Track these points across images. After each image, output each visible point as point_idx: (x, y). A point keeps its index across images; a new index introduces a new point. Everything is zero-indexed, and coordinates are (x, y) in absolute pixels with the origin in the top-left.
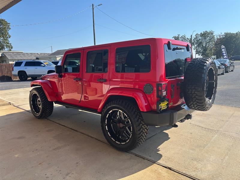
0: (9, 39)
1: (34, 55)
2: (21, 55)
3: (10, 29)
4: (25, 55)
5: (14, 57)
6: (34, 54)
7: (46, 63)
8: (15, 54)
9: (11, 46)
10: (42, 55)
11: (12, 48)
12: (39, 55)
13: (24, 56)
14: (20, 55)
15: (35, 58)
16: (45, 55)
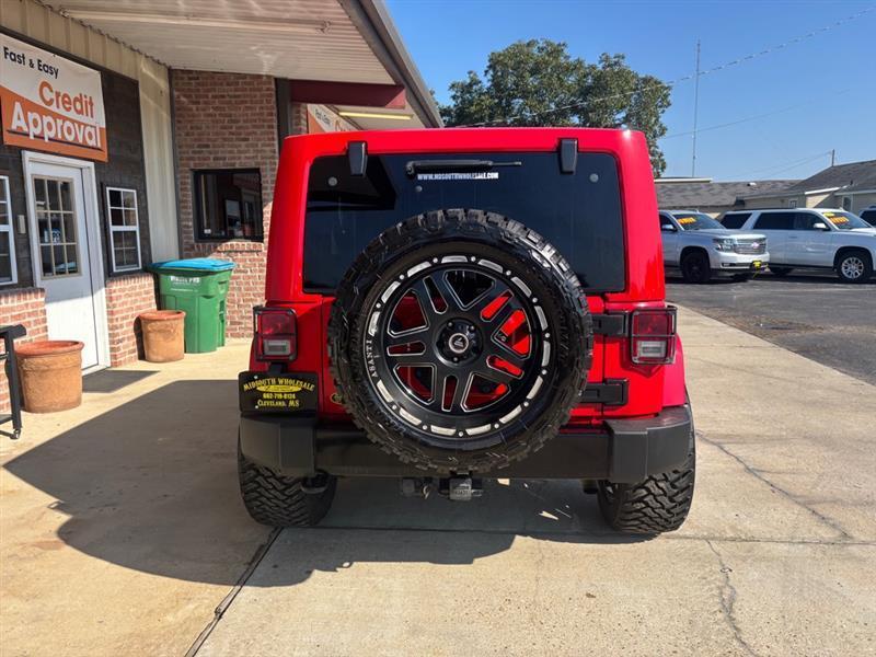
0: (659, 142)
1: (733, 190)
2: (687, 193)
3: (669, 104)
4: (699, 191)
5: (663, 200)
6: (735, 184)
7: (685, 220)
8: (670, 190)
9: (663, 160)
10: (764, 188)
11: (663, 168)
12: (752, 188)
13: (698, 194)
14: (685, 189)
15: (732, 200)
16: (773, 187)
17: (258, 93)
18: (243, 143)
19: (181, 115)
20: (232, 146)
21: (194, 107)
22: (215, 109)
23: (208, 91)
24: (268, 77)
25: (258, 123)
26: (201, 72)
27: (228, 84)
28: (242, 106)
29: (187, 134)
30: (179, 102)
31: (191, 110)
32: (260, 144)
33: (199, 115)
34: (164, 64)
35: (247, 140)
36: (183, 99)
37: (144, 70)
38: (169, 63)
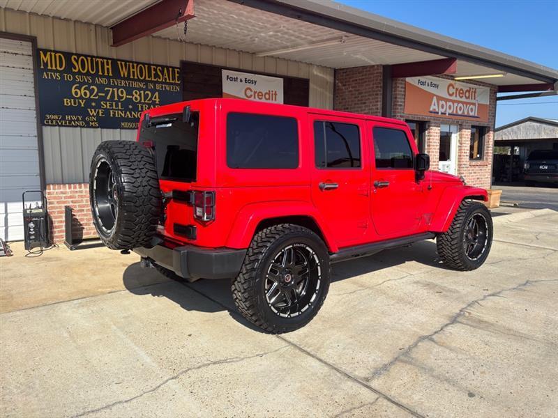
17: (372, 76)
18: (363, 105)
19: (338, 93)
20: (358, 107)
21: (344, 88)
22: (352, 87)
23: (350, 78)
24: (378, 65)
25: (371, 93)
26: (347, 69)
27: (359, 73)
28: (364, 84)
29: (340, 103)
30: (338, 86)
31: (342, 89)
32: (371, 105)
33: (345, 92)
34: (330, 68)
35: (365, 103)
36: (340, 84)
37: (315, 73)
38: (333, 66)
